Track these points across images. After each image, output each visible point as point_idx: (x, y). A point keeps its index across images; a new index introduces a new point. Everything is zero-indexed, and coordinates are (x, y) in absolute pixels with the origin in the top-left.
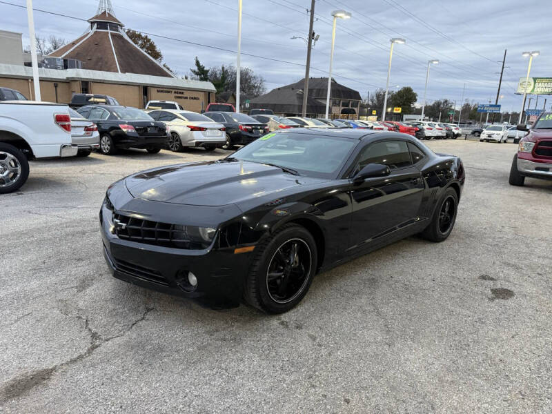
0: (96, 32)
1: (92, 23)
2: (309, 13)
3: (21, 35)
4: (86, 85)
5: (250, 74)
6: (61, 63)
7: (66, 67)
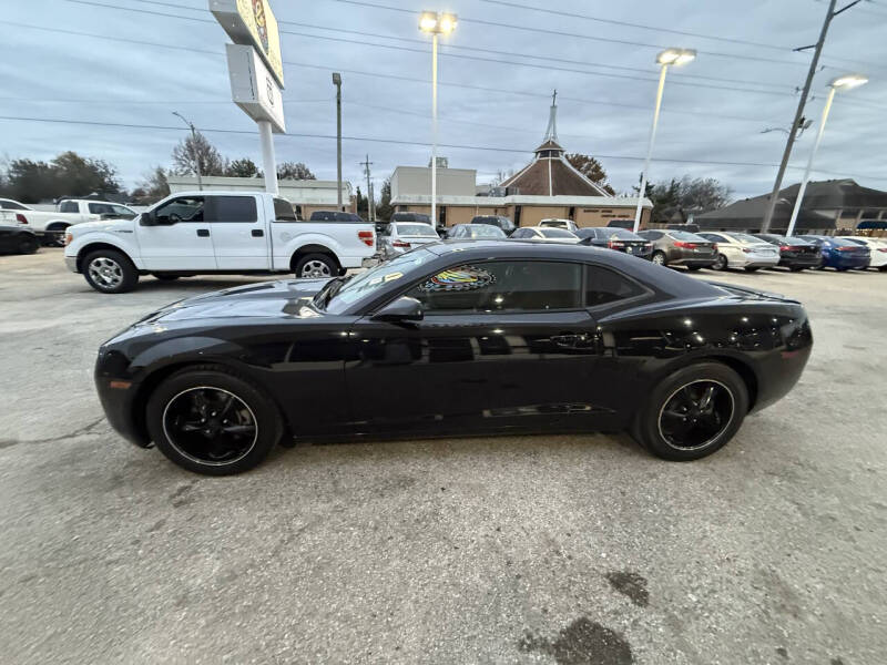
0: (538, 162)
1: (537, 153)
2: (801, 93)
3: (475, 171)
4: (519, 209)
5: (714, 184)
6: (503, 192)
7: (507, 194)
